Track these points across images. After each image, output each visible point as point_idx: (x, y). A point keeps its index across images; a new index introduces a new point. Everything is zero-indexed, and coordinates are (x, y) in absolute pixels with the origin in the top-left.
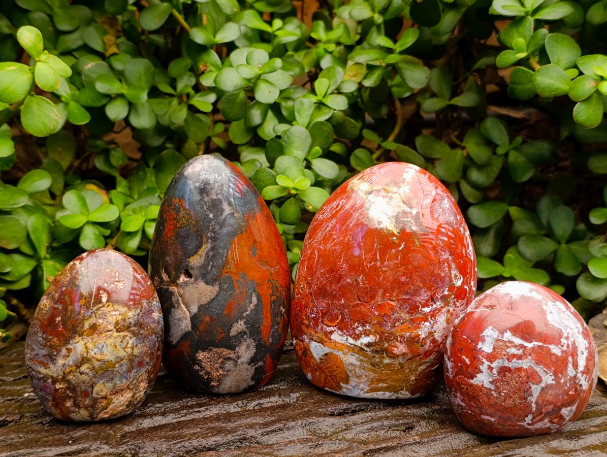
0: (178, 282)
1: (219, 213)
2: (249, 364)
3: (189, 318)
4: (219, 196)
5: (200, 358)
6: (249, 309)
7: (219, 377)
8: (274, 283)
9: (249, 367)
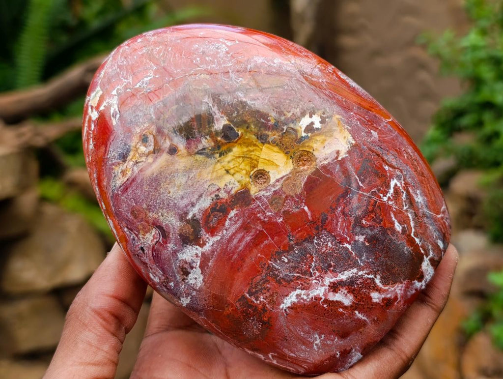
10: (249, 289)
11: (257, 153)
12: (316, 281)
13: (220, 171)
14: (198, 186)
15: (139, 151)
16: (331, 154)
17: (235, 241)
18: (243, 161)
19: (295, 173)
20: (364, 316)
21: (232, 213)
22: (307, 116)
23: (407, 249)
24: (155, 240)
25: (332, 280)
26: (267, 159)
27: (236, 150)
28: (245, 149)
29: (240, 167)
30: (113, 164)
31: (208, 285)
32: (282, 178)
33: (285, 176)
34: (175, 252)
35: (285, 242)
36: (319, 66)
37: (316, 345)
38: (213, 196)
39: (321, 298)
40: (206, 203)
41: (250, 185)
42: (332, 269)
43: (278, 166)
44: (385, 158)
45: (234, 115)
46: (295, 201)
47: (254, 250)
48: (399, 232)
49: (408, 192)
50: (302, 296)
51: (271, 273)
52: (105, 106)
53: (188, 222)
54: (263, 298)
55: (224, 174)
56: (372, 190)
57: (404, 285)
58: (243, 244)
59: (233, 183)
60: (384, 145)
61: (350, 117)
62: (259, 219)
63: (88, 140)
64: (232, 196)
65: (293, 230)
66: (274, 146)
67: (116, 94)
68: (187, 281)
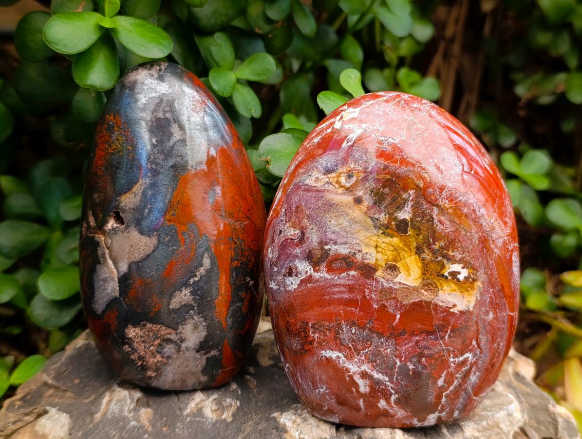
0: (106, 228)
1: (165, 138)
2: (197, 352)
3: (116, 279)
4: (168, 115)
5: (130, 336)
6: (198, 274)
7: (156, 365)
8: (238, 243)
9: (198, 356)
10: (315, 323)
11: (406, 255)
12: (357, 361)
13: (372, 242)
14: (350, 236)
15: (339, 179)
16: (449, 302)
17: (337, 289)
18: (393, 251)
19: (415, 289)
20: (363, 406)
21: (352, 273)
22: (461, 265)
23: (431, 398)
24: (293, 237)
25: (367, 370)
26: (408, 265)
27: (396, 240)
28: (401, 246)
29: (387, 252)
30: (317, 168)
31: (295, 294)
32: (404, 284)
33: (407, 285)
34: (296, 257)
35: (365, 321)
36: (506, 238)
37: (319, 391)
38: (353, 251)
39: (350, 373)
40: (344, 250)
41: (381, 268)
42: (374, 364)
43: (410, 276)
44: (480, 336)
45: (418, 219)
46: (396, 306)
47: (341, 306)
48: (438, 385)
49: (471, 368)
50: (340, 360)
51: (337, 329)
52: (349, 128)
53: (322, 249)
54: (317, 337)
55: (373, 246)
56: (450, 348)
57: (406, 414)
58: (340, 296)
59: (372, 256)
60: (488, 328)
61: (488, 292)
62: (364, 293)
63: (318, 134)
64: (363, 263)
65: (377, 320)
66: (420, 262)
67: (364, 128)
68: (286, 278)
